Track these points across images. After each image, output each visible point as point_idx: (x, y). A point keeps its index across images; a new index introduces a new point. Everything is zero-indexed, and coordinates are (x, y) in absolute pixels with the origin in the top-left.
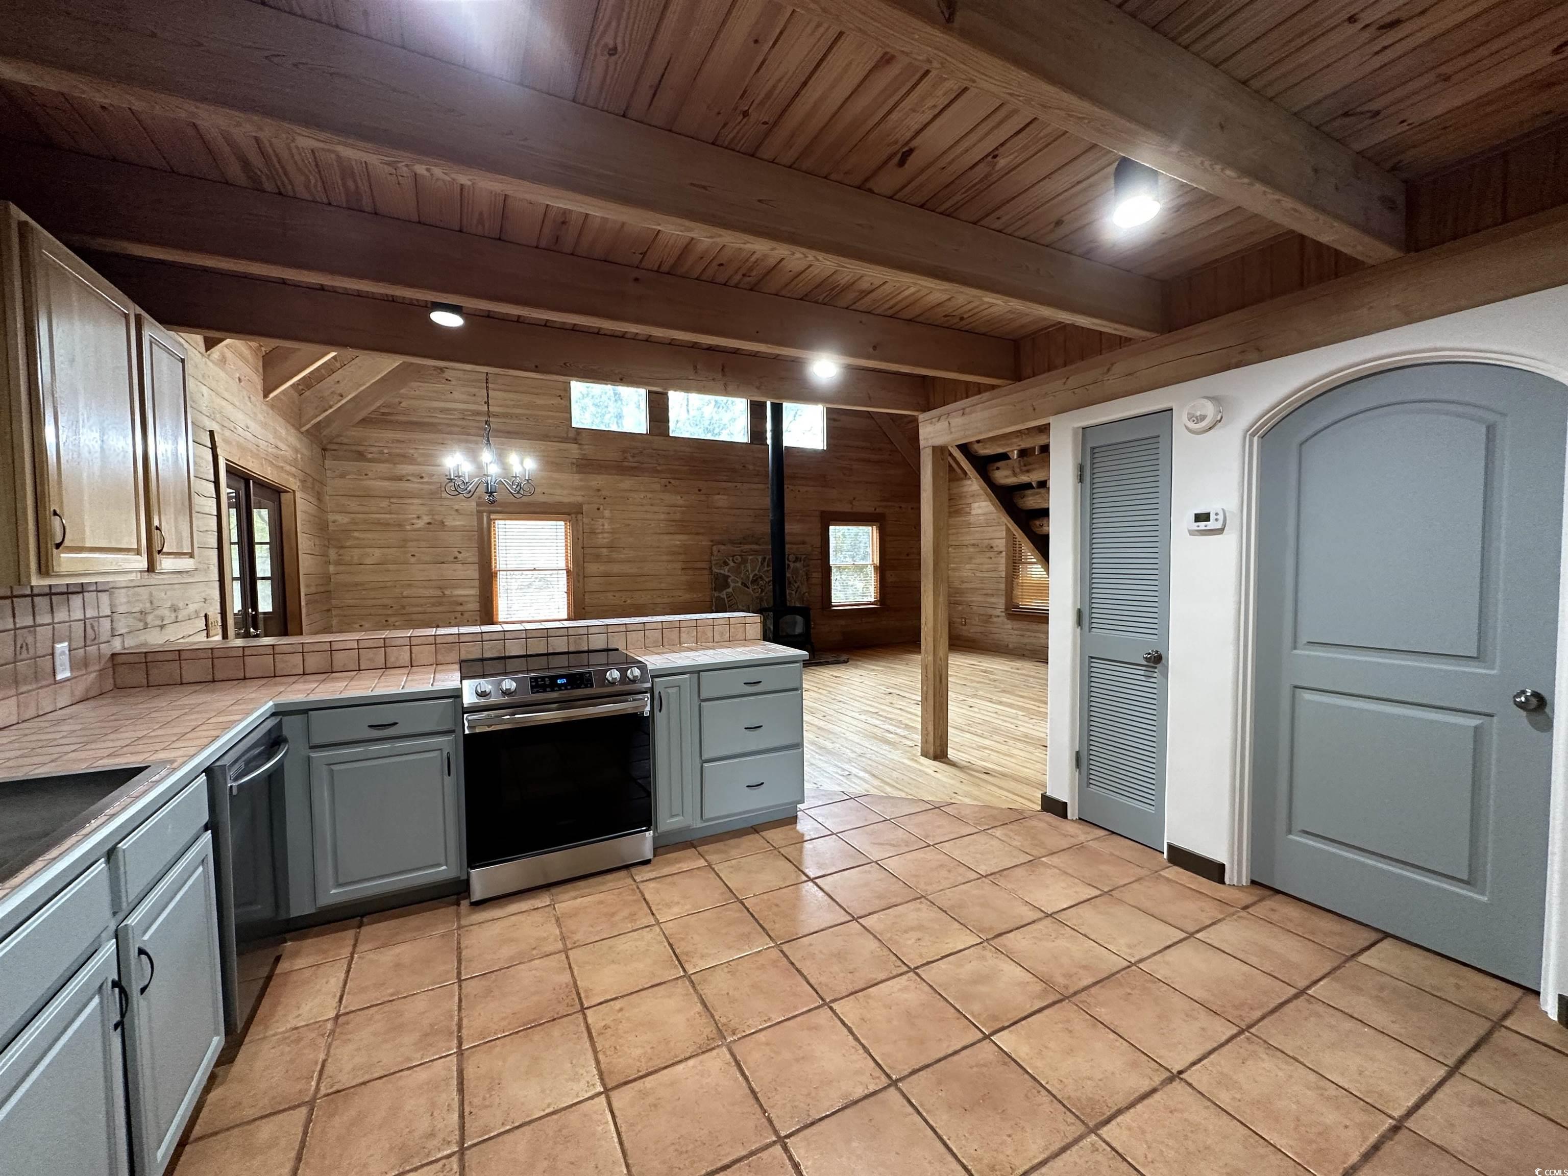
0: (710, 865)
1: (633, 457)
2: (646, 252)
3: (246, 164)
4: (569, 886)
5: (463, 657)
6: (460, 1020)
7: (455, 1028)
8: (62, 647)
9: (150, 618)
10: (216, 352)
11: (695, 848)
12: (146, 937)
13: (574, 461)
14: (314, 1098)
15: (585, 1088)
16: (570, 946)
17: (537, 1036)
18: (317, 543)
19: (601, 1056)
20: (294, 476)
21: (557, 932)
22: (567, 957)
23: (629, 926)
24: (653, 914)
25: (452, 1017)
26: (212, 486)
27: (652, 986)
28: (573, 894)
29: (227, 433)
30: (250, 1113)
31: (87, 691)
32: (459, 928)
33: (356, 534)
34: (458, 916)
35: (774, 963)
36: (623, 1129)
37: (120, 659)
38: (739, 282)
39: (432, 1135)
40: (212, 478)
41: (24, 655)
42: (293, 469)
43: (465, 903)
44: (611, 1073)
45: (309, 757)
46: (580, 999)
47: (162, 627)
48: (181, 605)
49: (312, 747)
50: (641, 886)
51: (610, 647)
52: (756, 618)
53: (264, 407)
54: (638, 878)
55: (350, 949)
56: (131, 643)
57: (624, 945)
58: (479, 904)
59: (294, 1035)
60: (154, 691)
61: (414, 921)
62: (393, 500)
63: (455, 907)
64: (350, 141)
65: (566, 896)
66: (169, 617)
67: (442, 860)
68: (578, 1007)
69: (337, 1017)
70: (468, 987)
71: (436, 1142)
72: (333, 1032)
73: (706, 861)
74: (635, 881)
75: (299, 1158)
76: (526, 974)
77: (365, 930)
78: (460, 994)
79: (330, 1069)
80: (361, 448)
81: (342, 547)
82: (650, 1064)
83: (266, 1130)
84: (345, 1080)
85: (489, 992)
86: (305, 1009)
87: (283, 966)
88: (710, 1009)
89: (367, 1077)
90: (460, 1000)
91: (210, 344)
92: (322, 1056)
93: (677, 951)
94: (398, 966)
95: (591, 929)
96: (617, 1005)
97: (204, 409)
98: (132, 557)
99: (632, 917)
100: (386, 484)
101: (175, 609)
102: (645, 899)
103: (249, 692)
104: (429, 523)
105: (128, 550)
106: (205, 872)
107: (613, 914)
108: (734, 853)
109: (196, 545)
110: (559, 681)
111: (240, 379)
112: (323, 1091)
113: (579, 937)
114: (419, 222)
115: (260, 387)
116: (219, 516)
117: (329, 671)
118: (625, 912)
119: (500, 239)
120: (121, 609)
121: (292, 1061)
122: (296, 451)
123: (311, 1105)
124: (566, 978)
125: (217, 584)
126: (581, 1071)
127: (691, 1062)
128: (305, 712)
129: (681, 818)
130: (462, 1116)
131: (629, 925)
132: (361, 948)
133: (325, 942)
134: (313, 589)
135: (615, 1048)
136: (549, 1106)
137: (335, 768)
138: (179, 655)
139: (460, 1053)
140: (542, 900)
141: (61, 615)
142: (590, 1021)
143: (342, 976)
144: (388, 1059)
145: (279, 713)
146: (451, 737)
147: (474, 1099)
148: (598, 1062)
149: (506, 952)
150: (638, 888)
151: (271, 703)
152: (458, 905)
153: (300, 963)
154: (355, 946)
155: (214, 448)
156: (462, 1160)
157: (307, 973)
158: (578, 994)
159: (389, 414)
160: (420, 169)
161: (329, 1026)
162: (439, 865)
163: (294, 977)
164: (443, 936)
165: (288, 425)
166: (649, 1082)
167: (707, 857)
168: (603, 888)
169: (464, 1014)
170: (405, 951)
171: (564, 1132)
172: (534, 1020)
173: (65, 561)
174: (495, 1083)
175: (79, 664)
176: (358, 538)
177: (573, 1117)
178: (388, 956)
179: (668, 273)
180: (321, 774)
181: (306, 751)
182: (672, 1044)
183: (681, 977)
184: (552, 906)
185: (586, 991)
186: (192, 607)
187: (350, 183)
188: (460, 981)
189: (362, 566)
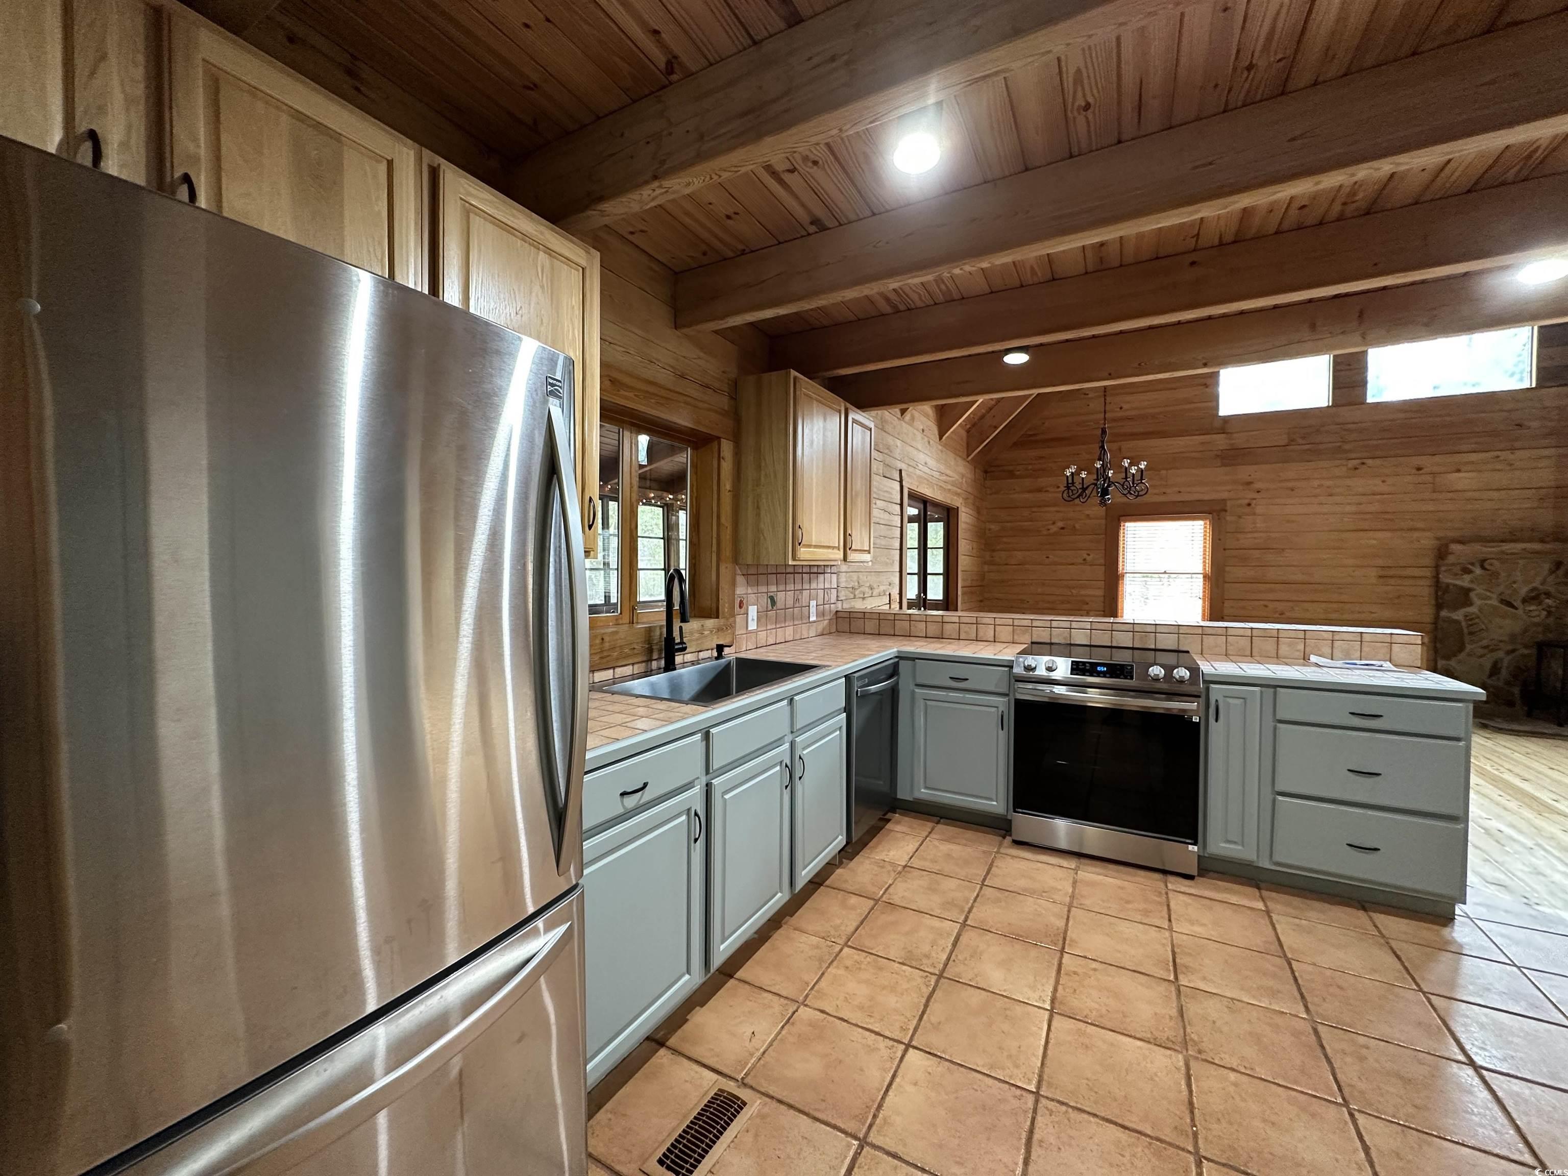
0: (1268, 912)
1: (1303, 438)
2: (1198, 234)
3: (887, 300)
4: (1098, 863)
5: (1034, 640)
6: (972, 907)
7: (967, 910)
8: (813, 603)
9: (857, 592)
10: (908, 416)
11: (1259, 888)
12: (805, 752)
13: (1219, 453)
14: (879, 900)
15: (1037, 998)
16: (1075, 905)
17: (1018, 946)
18: (975, 546)
19: (1060, 988)
20: (958, 494)
21: (1070, 890)
22: (1069, 911)
23: (1138, 918)
24: (1170, 920)
25: (967, 902)
26: (899, 507)
27: (1134, 971)
28: (1098, 870)
29: (911, 469)
30: (851, 889)
31: (824, 629)
32: (997, 852)
33: (1005, 540)
34: (1000, 845)
35: (1296, 1034)
36: (1052, 1041)
37: (840, 614)
38: (1342, 211)
39: (927, 956)
40: (899, 502)
41: (797, 605)
42: (959, 491)
43: (1008, 839)
44: (1061, 1003)
45: (914, 691)
46: (1064, 943)
47: (864, 598)
48: (875, 586)
49: (917, 685)
50: (1171, 895)
51: (1181, 648)
52: (1415, 637)
53: (940, 447)
54: (1170, 886)
55: (926, 833)
56: (846, 606)
57: (1126, 928)
58: (1018, 843)
59: (882, 864)
60: (851, 635)
61: (969, 834)
62: (1034, 509)
63: (1001, 838)
64: (913, 274)
65: (1091, 869)
66: (868, 592)
67: (994, 797)
68: (1059, 947)
69: (905, 866)
70: (987, 891)
71: (929, 962)
72: (900, 873)
73: (1266, 906)
74: (1167, 887)
75: (862, 923)
76: (1030, 905)
77: (940, 826)
78: (979, 892)
79: (891, 890)
80: (1011, 468)
81: (994, 551)
82: (1100, 1019)
83: (854, 900)
84: (896, 900)
85: (998, 900)
86: (892, 853)
87: (889, 826)
88: (1186, 1021)
89: (907, 906)
90: (978, 895)
91: (903, 412)
92: (890, 882)
93: (1178, 960)
94: (948, 856)
95: (1101, 903)
96: (1094, 965)
97: (897, 456)
98: (836, 551)
99: (1146, 912)
100: (1027, 496)
101: (871, 588)
102: (1168, 906)
103: (888, 642)
104: (1063, 528)
105: (834, 548)
106: (841, 735)
107: (1128, 902)
108: (1313, 915)
109: (872, 546)
110: (1099, 669)
111: (923, 431)
112: (884, 899)
113: (1087, 902)
114: (992, 292)
115: (936, 432)
116: (902, 528)
117: (940, 637)
118: (1142, 906)
119: (1054, 279)
120: (843, 585)
121: (876, 875)
122: (963, 476)
123: (877, 901)
124: (1061, 924)
125: (898, 574)
126: (1039, 986)
127: (1139, 1043)
128: (913, 659)
129: (1240, 848)
130: (948, 959)
131: (1140, 917)
132: (932, 835)
133: (916, 823)
134: (968, 583)
135: (1075, 990)
136: (1005, 991)
137: (929, 703)
138: (864, 615)
139: (964, 924)
140: (1072, 863)
141: (814, 585)
142: (1064, 961)
143: (917, 844)
144: (921, 902)
145: (901, 657)
146: (1006, 699)
147: (959, 955)
148: (1055, 990)
149: (1022, 883)
150: (1167, 894)
151: (895, 650)
152: (1004, 837)
153: (898, 828)
154: (930, 833)
155: (901, 482)
156: (937, 982)
157: (899, 835)
158: (1064, 939)
159: (1034, 435)
160: (957, 271)
161: (900, 868)
162: (991, 800)
163: (892, 834)
164: (984, 852)
165: (958, 458)
166: (1091, 1029)
167: (1269, 904)
168: (1130, 878)
169: (976, 904)
170: (955, 849)
171: (1008, 1012)
172: (1021, 936)
173: (804, 553)
174: (976, 954)
175: (821, 614)
176: (1005, 543)
177: (1019, 1009)
178: (945, 847)
179: (1234, 242)
180: (920, 704)
181: (912, 687)
182: (1128, 1020)
183: (1169, 981)
184: (1076, 870)
185: (1072, 940)
186: (882, 588)
187: (943, 287)
188: (983, 884)
189: (1009, 567)
